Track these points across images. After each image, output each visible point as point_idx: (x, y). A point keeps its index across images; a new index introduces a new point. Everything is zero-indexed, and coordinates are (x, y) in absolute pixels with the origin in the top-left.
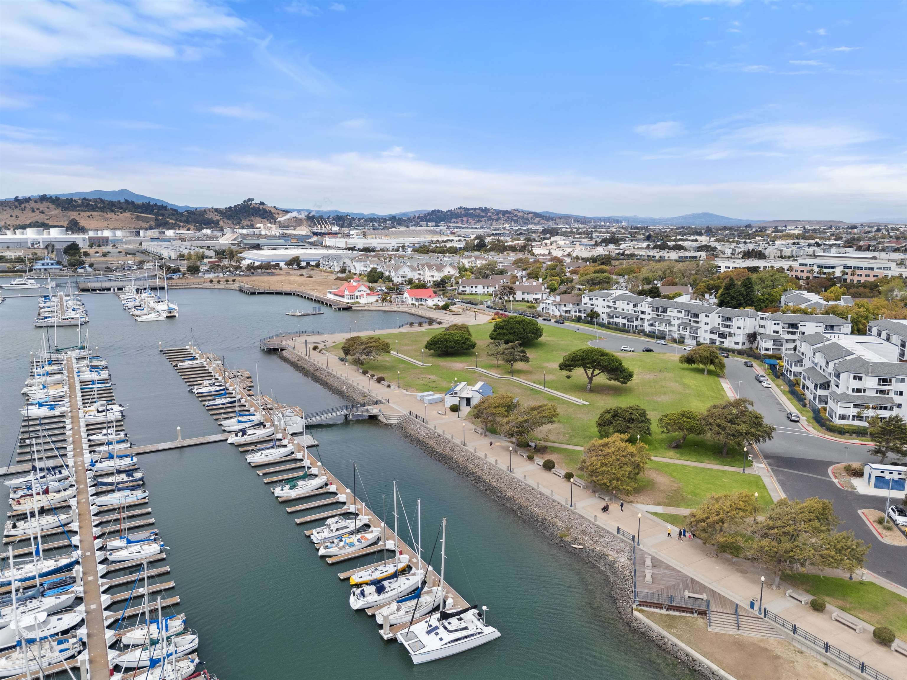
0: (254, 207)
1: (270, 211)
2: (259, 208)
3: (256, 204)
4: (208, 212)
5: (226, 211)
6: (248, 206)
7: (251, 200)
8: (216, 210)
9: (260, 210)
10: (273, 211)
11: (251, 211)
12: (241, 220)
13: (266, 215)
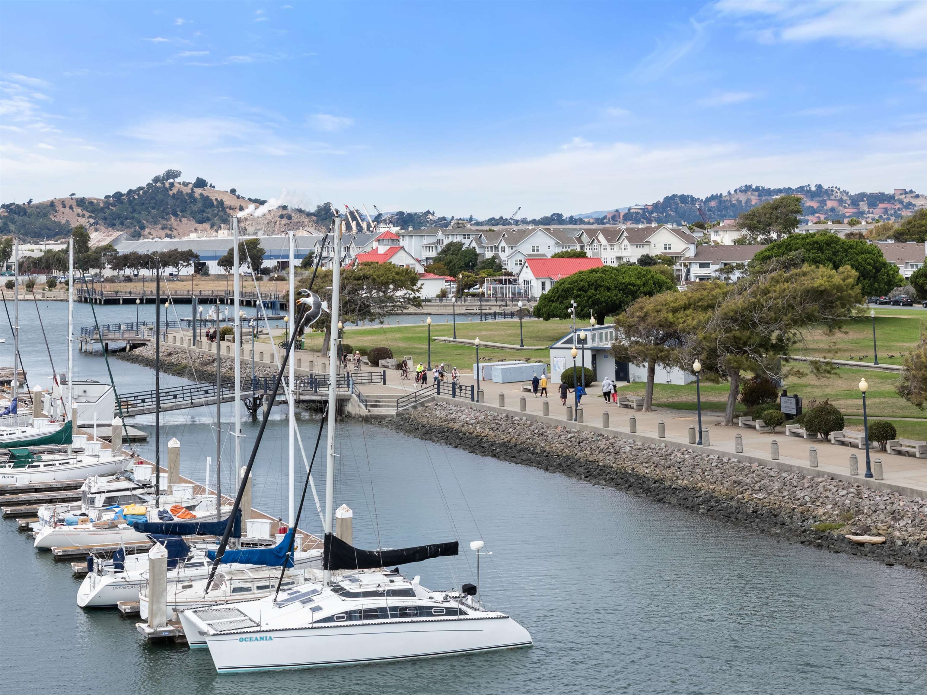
0: (180, 192)
1: (221, 203)
2: (191, 195)
3: (185, 184)
4: (60, 208)
5: (107, 204)
6: (165, 191)
7: (171, 174)
8: (81, 202)
9: (195, 200)
10: (228, 201)
11: (170, 202)
12: (143, 228)
13: (209, 213)
